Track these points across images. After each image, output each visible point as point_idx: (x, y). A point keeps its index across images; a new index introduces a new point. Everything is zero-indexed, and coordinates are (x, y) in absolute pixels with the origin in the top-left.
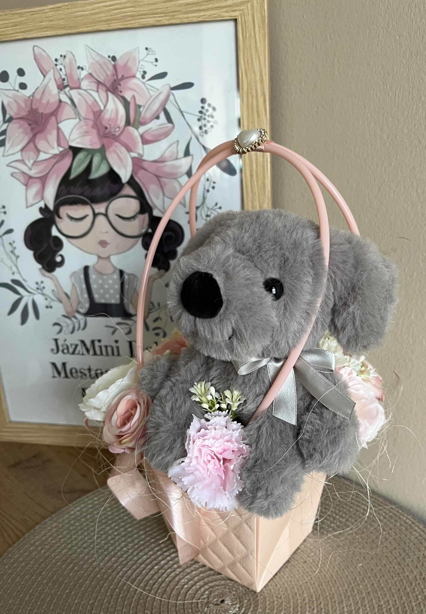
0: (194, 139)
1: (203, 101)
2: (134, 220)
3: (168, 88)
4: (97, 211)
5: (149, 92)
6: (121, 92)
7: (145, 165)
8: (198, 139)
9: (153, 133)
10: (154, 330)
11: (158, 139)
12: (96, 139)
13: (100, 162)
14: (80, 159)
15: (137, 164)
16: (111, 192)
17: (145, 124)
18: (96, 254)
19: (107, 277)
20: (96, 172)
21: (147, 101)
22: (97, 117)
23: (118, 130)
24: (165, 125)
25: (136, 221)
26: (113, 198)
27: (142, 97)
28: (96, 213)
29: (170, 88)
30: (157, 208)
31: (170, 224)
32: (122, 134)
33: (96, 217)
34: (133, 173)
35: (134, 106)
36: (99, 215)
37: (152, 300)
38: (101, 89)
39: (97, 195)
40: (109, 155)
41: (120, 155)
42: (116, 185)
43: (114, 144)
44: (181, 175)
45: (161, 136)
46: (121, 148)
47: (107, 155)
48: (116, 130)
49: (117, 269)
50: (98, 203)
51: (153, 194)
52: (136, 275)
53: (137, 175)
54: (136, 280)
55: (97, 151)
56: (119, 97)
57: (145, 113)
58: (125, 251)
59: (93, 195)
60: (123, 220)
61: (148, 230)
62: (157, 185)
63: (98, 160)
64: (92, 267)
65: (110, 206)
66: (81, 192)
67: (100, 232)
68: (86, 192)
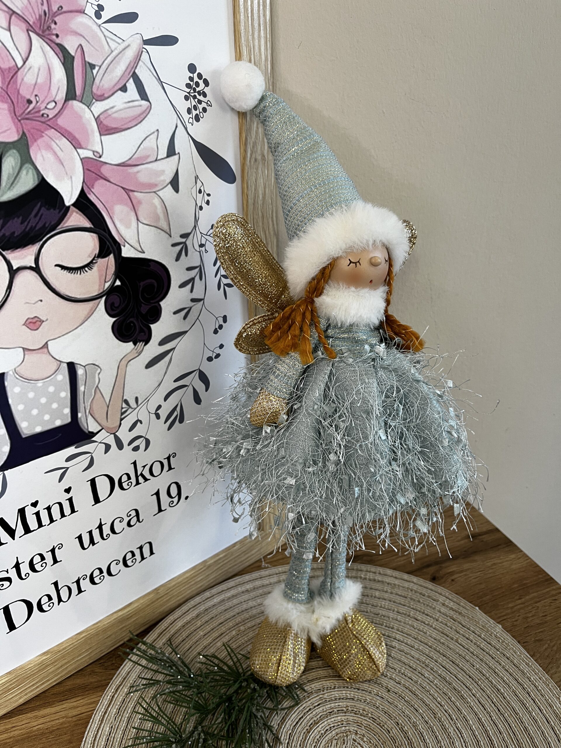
0: (181, 130)
1: (192, 68)
2: (91, 269)
3: (139, 41)
4: (16, 264)
6: (57, 36)
7: (105, 171)
8: (186, 129)
9: (115, 115)
10: (129, 444)
16: (43, 224)
17: (103, 98)
18: (20, 346)
19: (44, 382)
20: (9, 189)
21: (105, 57)
22: (9, 79)
23: (52, 107)
24: (136, 103)
25: (93, 270)
26: (48, 236)
27: (96, 50)
28: (15, 268)
29: (143, 41)
30: (128, 244)
31: (150, 266)
32: (62, 114)
33: (16, 275)
34: (84, 185)
35: (82, 64)
36: (20, 271)
37: (125, 398)
38: (17, 26)
39: (14, 233)
40: (36, 155)
41: (59, 153)
42: (54, 210)
43: (46, 132)
44: (163, 186)
45: (130, 121)
46: (59, 141)
47: (31, 154)
48: (48, 107)
49: (62, 364)
50: (17, 248)
51: (121, 221)
52: (97, 364)
53: (92, 190)
54: (99, 370)
55: (11, 146)
56: (53, 45)
57: (101, 79)
58: (76, 327)
59: (7, 234)
60: (72, 273)
61: (115, 282)
62: (126, 204)
63: (14, 165)
64: (11, 373)
65: (43, 250)
67: (27, 303)
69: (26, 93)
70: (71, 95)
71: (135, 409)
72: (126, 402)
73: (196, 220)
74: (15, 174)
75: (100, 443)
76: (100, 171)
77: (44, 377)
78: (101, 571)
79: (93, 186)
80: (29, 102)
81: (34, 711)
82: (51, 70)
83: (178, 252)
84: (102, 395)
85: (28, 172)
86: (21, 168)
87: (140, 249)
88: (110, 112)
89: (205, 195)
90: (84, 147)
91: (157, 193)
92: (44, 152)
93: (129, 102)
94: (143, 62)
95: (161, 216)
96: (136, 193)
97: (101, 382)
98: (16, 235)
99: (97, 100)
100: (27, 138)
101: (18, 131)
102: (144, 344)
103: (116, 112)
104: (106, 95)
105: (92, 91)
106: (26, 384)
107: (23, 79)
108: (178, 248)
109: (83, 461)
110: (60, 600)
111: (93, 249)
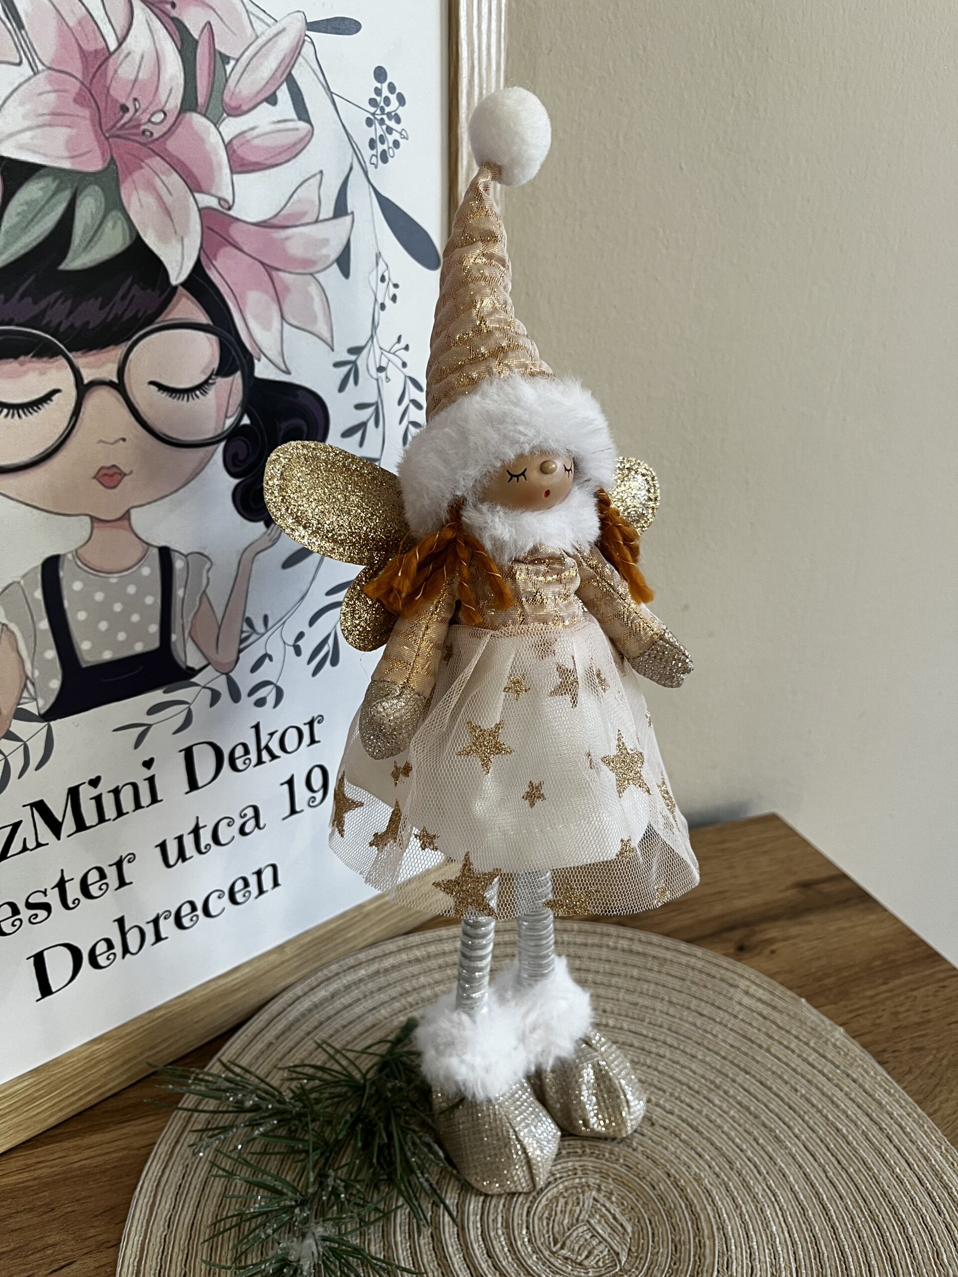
0: (357, 175)
1: (380, 74)
2: (204, 393)
3: (300, 22)
4: (88, 376)
5: (251, 22)
6: (173, 5)
7: (236, 233)
8: (366, 173)
9: (256, 142)
10: (251, 693)
11: (272, 161)
12: (89, 139)
13: (100, 216)
14: (27, 203)
15: (216, 228)
16: (134, 312)
17: (238, 112)
18: (87, 512)
19: (121, 577)
20: (85, 248)
21: (245, 47)
22: (94, 70)
23: (159, 120)
24: (290, 125)
25: (208, 396)
26: (141, 332)
27: (233, 33)
28: (86, 381)
29: (307, 23)
30: (266, 356)
31: (297, 396)
32: (173, 133)
33: (87, 395)
34: (202, 253)
35: (210, 54)
36: (95, 388)
37: (247, 615)
39: (88, 323)
40: (129, 196)
41: (166, 196)
42: (153, 290)
43: (148, 161)
44: (325, 265)
45: (280, 153)
46: (168, 176)
47: (123, 196)
48: (153, 119)
49: (151, 548)
50: (91, 350)
51: (256, 317)
52: (206, 553)
53: (214, 262)
54: (208, 566)
55: (92, 178)
56: (165, 19)
57: (238, 81)
58: (175, 488)
59: (78, 324)
60: (174, 398)
61: (240, 418)
62: (266, 291)
63: (94, 210)
64: (70, 556)
65: (131, 356)
66: (32, 314)
67: (101, 441)
68: (49, 313)
69: (119, 94)
70: (189, 103)
71: (263, 635)
72: (249, 622)
73: (374, 326)
74: (96, 226)
75: (204, 687)
76: (227, 232)
77: (121, 568)
78: (194, 908)
79: (215, 257)
80: (124, 109)
81: (74, 1137)
82: (162, 60)
83: (342, 376)
84: (211, 606)
85: (115, 223)
86: (104, 217)
87: (283, 367)
88: (249, 136)
89: (391, 286)
90: (204, 188)
91: (316, 275)
92: (141, 192)
93: (279, 122)
94: (303, 57)
95: (320, 314)
96: (281, 274)
97: (211, 583)
98: (90, 327)
99: (229, 115)
100: (116, 167)
101: (103, 155)
103: (258, 136)
104: (245, 108)
105: (222, 100)
106: (92, 577)
107: (116, 71)
109: (176, 716)
110: (126, 950)
111: (210, 362)
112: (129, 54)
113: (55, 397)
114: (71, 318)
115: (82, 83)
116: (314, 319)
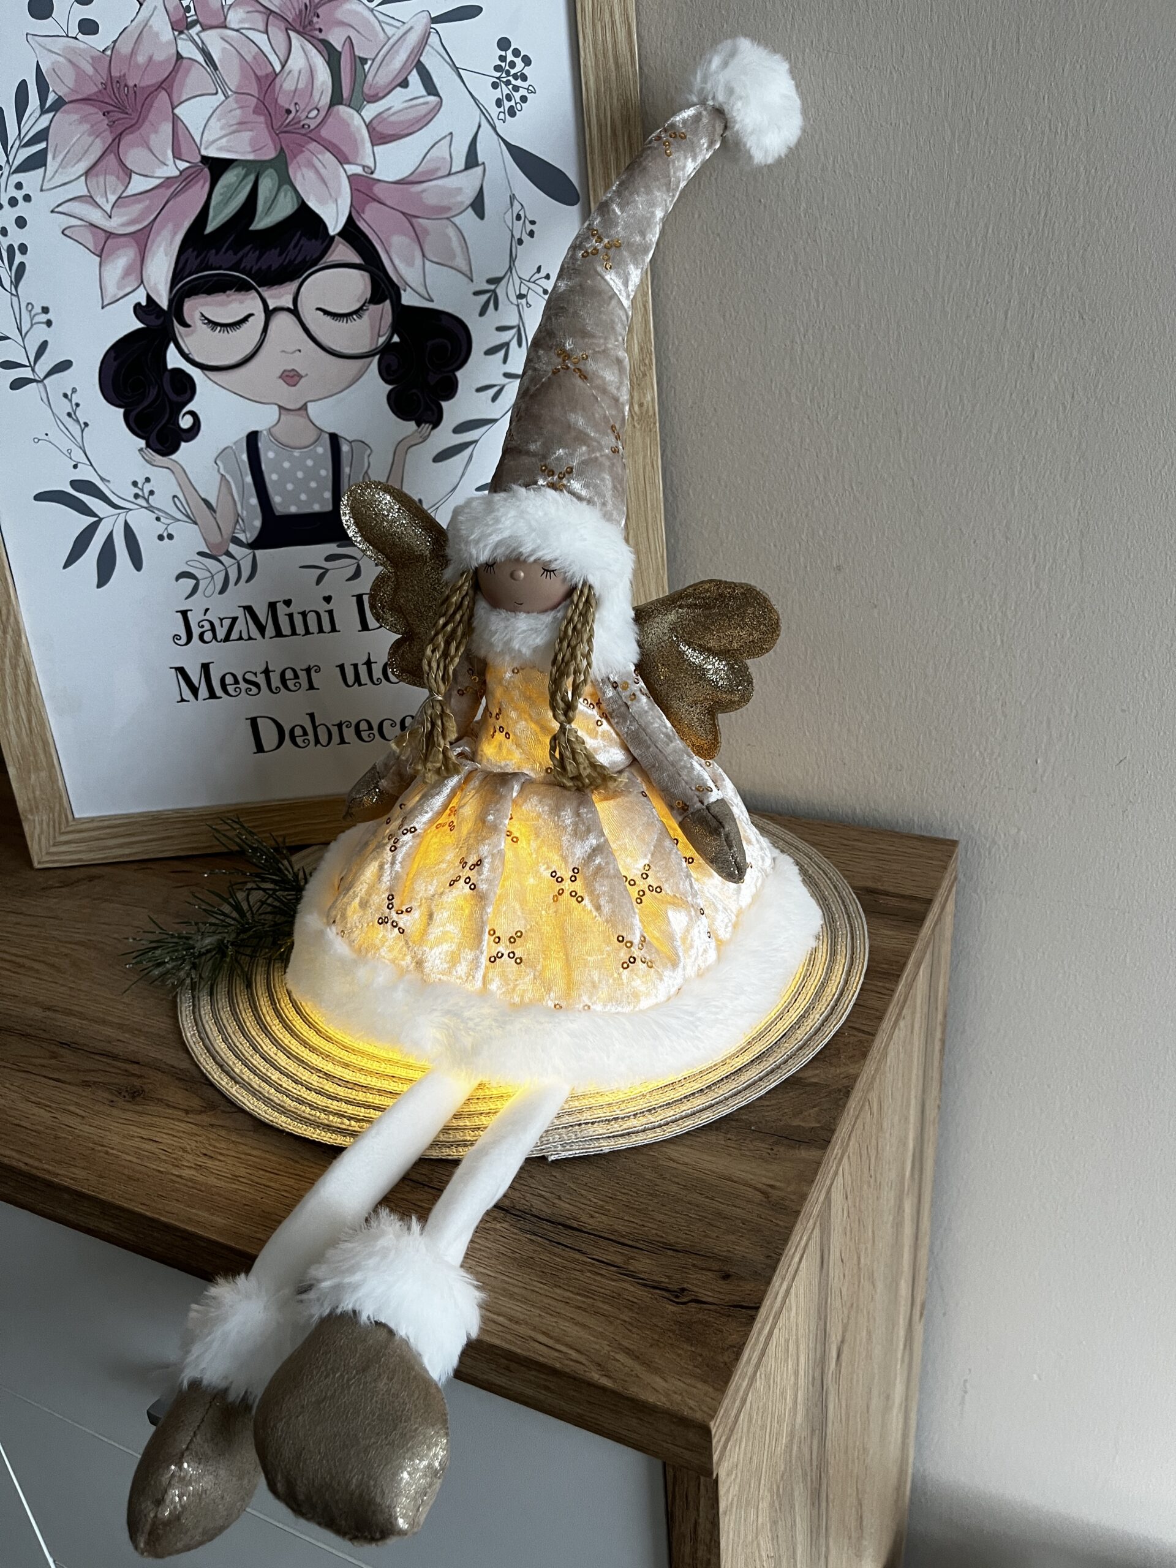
0: (485, 131)
1: (504, 44)
2: (360, 317)
3: (424, 19)
4: (272, 304)
5: (383, 29)
6: (320, 30)
7: (377, 190)
8: (494, 128)
9: (392, 119)
11: (406, 132)
12: (266, 138)
13: (276, 189)
14: (228, 186)
15: (362, 189)
16: (302, 257)
17: (376, 98)
18: (275, 402)
19: (302, 452)
20: (266, 214)
21: (379, 48)
22: (266, 87)
23: (315, 115)
24: (420, 101)
25: (363, 319)
26: (310, 272)
27: (369, 39)
28: (271, 308)
29: (432, 18)
30: (411, 287)
31: (441, 320)
32: (324, 123)
33: (272, 317)
34: (353, 209)
35: (351, 60)
36: (277, 313)
38: (275, 26)
39: (270, 266)
40: (296, 174)
41: (322, 170)
42: (316, 239)
43: (307, 146)
44: (461, 210)
45: (413, 124)
46: (322, 156)
47: (291, 174)
48: (310, 116)
49: (323, 434)
50: (273, 285)
51: (400, 256)
52: (367, 442)
53: (363, 216)
54: (368, 452)
55: (268, 164)
56: (315, 42)
57: (375, 75)
58: (340, 389)
59: (264, 267)
60: (336, 320)
61: (391, 337)
62: (408, 235)
63: (271, 186)
64: (265, 433)
65: (302, 289)
66: (233, 262)
67: (283, 351)
68: (244, 260)
69: (284, 102)
70: (337, 98)
73: (512, 259)
74: (273, 196)
76: (372, 192)
77: (302, 446)
78: (371, 728)
79: (363, 213)
80: (289, 112)
82: (314, 73)
83: (482, 302)
85: (285, 196)
86: (279, 189)
87: (426, 296)
88: (385, 115)
89: (527, 223)
90: (351, 160)
91: (452, 219)
92: (305, 170)
93: (411, 100)
94: (430, 46)
95: (458, 251)
96: (420, 220)
97: (371, 466)
98: (273, 269)
99: (369, 102)
100: (285, 154)
101: (275, 147)
102: (431, 427)
103: (393, 114)
104: (381, 95)
105: (363, 92)
106: (281, 449)
107: (281, 86)
108: (484, 298)
109: (348, 567)
110: (317, 742)
111: (363, 293)
112: (290, 71)
113: (250, 319)
114: (259, 264)
115: (258, 99)
116: (454, 256)
